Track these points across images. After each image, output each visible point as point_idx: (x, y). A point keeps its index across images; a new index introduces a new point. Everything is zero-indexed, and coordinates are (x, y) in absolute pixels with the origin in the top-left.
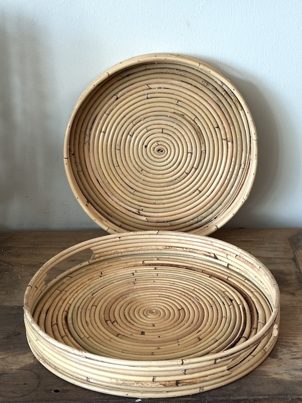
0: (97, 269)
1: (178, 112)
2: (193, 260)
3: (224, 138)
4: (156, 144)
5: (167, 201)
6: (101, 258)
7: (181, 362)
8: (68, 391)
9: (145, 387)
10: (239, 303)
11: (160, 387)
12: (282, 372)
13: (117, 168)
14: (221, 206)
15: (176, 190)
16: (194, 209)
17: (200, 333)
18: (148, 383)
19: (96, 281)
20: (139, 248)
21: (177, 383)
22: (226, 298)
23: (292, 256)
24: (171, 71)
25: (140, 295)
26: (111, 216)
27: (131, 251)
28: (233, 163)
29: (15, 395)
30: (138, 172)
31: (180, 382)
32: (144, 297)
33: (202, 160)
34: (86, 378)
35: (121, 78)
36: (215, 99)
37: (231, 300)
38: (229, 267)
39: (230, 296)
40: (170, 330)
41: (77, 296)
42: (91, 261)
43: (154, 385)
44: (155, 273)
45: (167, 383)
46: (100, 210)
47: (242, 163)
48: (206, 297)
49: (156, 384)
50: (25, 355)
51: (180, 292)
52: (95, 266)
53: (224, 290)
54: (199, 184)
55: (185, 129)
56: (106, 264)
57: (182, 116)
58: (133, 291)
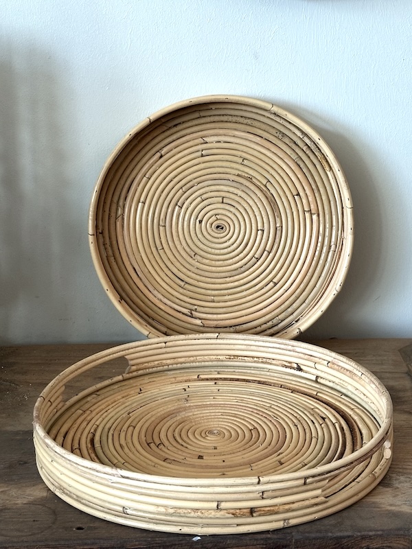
0: (135, 385)
1: (244, 174)
2: (268, 373)
3: (306, 209)
4: (214, 218)
5: (230, 297)
6: (140, 372)
7: (257, 480)
8: (95, 528)
9: (206, 518)
10: (334, 421)
11: (228, 518)
12: (400, 503)
13: (161, 252)
14: (304, 304)
15: (242, 282)
16: (268, 309)
17: (281, 456)
18: (210, 511)
19: (133, 398)
20: (192, 359)
21: (252, 511)
22: (315, 415)
23: (406, 369)
24: (234, 119)
25: (195, 413)
26: (153, 319)
27: (181, 363)
28: (319, 244)
29: (20, 534)
30: (189, 257)
31: (256, 510)
32: (202, 415)
33: (277, 240)
34: (121, 509)
35: (166, 128)
36: (294, 156)
37: (324, 419)
38: (318, 380)
39: (321, 413)
40: (240, 453)
41: (106, 416)
42: (126, 376)
43: (219, 514)
44: (215, 388)
45: (238, 511)
46: (138, 310)
47: (332, 243)
48: (288, 415)
49: (222, 513)
50: (34, 487)
51: (251, 410)
52: (131, 381)
53: (313, 407)
54: (274, 273)
55: (254, 197)
56: (146, 380)
57: (250, 179)
58: (185, 409)
